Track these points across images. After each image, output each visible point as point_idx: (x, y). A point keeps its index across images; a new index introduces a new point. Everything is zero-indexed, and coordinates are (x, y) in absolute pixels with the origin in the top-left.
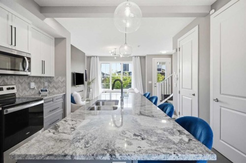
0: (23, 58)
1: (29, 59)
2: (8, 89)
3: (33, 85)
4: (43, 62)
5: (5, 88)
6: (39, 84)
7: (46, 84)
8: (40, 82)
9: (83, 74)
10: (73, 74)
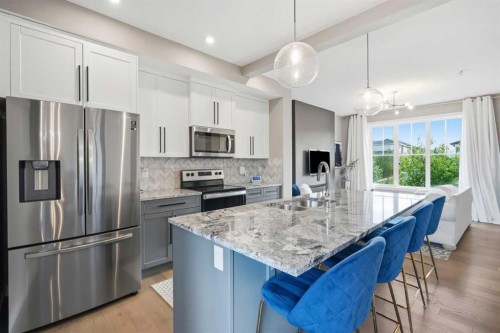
0: (226, 136)
1: (232, 137)
2: (216, 174)
3: (243, 170)
4: (252, 140)
5: (213, 172)
6: (251, 169)
7: (260, 169)
8: (253, 167)
9: (328, 153)
10: (306, 154)
